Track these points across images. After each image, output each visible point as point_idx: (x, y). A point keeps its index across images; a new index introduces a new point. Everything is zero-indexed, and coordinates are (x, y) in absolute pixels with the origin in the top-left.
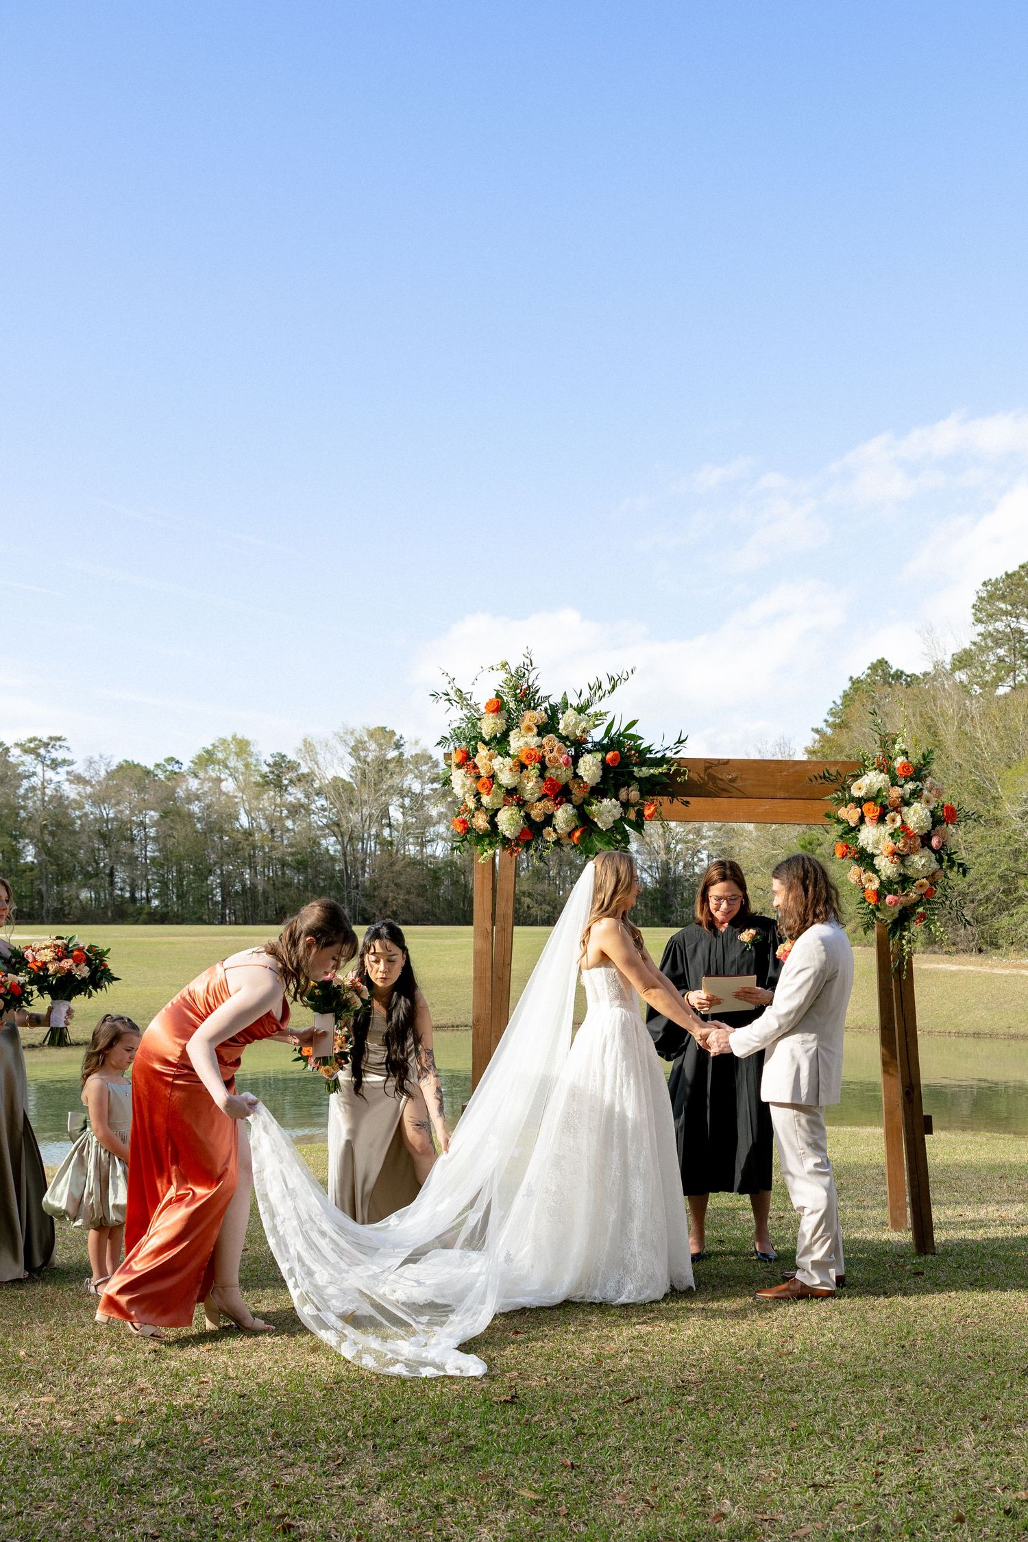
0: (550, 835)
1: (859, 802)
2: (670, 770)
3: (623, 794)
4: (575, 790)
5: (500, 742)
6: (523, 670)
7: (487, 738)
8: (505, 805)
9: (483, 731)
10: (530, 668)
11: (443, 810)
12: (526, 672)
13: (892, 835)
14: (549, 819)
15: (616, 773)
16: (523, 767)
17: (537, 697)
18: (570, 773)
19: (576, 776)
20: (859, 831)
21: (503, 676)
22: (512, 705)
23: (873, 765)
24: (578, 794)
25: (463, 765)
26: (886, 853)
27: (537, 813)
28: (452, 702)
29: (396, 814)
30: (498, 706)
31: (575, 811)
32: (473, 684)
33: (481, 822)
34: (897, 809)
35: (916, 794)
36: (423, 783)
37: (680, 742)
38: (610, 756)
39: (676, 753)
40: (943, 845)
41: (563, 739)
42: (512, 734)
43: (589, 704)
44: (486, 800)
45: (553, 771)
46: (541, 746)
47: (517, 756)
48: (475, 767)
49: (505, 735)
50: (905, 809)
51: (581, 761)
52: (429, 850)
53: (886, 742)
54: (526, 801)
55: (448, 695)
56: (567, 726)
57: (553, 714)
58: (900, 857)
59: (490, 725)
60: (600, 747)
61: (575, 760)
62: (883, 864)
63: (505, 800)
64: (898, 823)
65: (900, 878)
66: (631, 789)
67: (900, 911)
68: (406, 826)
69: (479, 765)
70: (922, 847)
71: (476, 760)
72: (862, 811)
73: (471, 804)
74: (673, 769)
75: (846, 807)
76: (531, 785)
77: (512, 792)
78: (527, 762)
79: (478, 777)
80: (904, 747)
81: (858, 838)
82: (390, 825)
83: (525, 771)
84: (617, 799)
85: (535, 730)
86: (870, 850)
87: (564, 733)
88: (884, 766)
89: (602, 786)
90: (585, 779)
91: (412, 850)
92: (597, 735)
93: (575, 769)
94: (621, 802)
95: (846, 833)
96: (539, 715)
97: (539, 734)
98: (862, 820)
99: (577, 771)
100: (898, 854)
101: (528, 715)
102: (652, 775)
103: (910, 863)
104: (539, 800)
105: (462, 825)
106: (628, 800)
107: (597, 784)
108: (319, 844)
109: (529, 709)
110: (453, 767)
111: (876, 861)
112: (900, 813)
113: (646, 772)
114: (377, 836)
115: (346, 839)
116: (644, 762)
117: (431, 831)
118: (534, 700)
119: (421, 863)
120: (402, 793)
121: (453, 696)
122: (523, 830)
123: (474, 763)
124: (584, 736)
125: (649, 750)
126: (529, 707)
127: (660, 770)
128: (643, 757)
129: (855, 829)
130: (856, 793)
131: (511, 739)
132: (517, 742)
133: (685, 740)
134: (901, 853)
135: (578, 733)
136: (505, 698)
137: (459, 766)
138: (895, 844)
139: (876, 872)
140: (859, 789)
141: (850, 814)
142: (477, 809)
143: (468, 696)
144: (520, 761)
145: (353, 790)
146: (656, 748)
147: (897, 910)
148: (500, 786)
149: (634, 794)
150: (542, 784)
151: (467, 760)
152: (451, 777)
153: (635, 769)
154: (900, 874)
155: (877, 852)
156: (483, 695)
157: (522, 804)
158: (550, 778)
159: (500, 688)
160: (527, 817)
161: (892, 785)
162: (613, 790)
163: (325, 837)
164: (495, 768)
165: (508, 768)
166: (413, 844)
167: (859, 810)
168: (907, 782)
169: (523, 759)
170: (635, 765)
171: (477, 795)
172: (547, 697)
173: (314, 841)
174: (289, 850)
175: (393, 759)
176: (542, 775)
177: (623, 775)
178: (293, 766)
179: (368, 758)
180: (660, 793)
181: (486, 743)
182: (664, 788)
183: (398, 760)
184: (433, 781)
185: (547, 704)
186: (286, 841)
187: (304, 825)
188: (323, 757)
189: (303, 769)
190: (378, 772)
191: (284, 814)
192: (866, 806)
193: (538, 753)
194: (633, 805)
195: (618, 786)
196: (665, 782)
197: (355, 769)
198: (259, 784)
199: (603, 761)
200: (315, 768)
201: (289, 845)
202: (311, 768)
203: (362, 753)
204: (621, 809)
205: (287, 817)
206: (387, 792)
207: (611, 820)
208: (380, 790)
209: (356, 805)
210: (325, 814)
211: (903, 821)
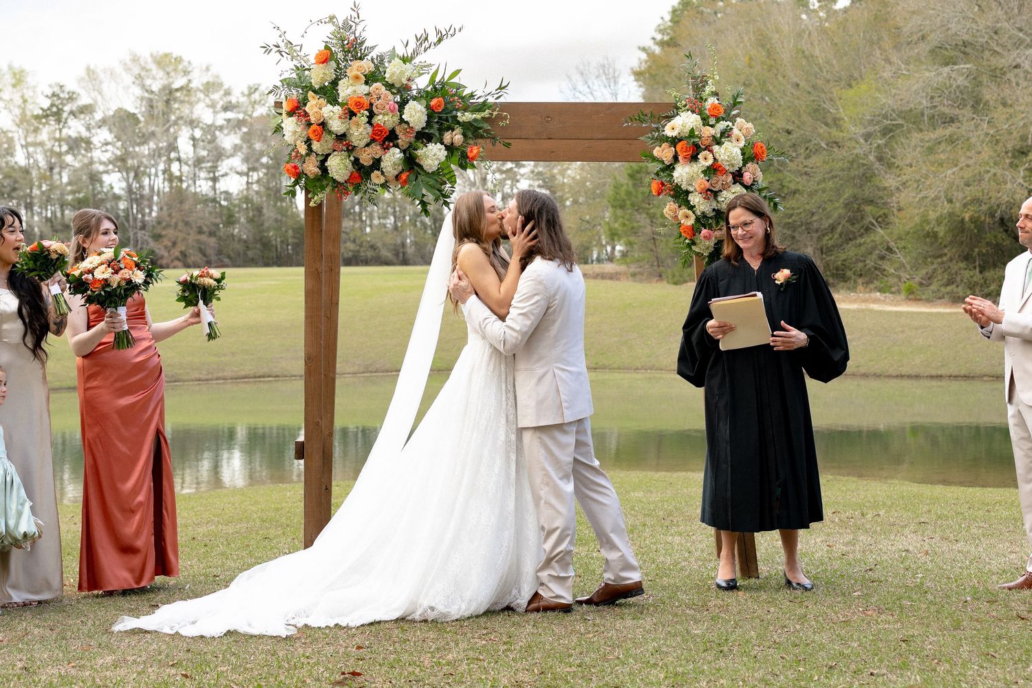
0: (376, 177)
1: (674, 141)
2: (491, 114)
3: (447, 137)
4: (402, 135)
5: (330, 90)
6: (351, 23)
7: (317, 87)
8: (334, 151)
9: (312, 81)
10: (357, 20)
11: (238, 141)
12: (353, 24)
13: (704, 172)
14: (377, 164)
15: (440, 118)
16: (352, 114)
17: (363, 48)
18: (396, 119)
19: (402, 121)
20: (674, 168)
21: (330, 28)
22: (340, 55)
23: (685, 106)
24: (403, 140)
25: (294, 113)
26: (698, 189)
27: (366, 159)
28: (283, 53)
30: (326, 57)
31: (402, 155)
32: (303, 36)
33: (311, 168)
34: (708, 148)
35: (726, 133)
36: (215, 113)
37: (501, 88)
38: (434, 102)
39: (497, 99)
40: (754, 181)
41: (389, 86)
42: (340, 82)
43: (415, 53)
44: (316, 146)
45: (380, 117)
46: (368, 94)
47: (347, 104)
48: (306, 114)
49: (335, 83)
50: (716, 148)
51: (407, 107)
52: (222, 185)
53: (699, 85)
54: (355, 147)
55: (278, 47)
56: (393, 74)
57: (380, 61)
58: (712, 193)
59: (319, 75)
60: (424, 96)
61: (402, 105)
62: (697, 200)
63: (334, 146)
64: (710, 162)
65: (714, 213)
66: (454, 133)
67: (715, 244)
68: (198, 162)
69: (310, 113)
70: (734, 183)
72: (676, 153)
73: (303, 150)
74: (495, 113)
75: (660, 146)
76: (359, 132)
77: (342, 137)
78: (355, 110)
79: (309, 124)
80: (714, 89)
81: (672, 176)
82: (179, 159)
83: (354, 118)
84: (442, 143)
85: (363, 79)
86: (684, 187)
87: (390, 81)
88: (696, 107)
89: (427, 131)
90: (411, 124)
91: (204, 187)
92: (422, 83)
93: (401, 116)
94: (445, 146)
95: (663, 170)
96: (367, 65)
98: (676, 158)
99: (403, 117)
100: (711, 191)
101: (357, 64)
102: (475, 120)
103: (723, 199)
104: (368, 145)
105: (293, 170)
106: (452, 143)
107: (423, 128)
108: (101, 182)
109: (356, 59)
110: (284, 115)
111: (690, 197)
112: (711, 151)
113: (466, 117)
114: (164, 172)
115: (132, 175)
116: (467, 108)
117: (224, 166)
118: (361, 50)
119: (214, 200)
120: (192, 123)
121: (283, 48)
122: (352, 174)
123: (305, 111)
124: (410, 83)
125: (472, 96)
126: (356, 58)
127: (483, 114)
128: (467, 103)
129: (670, 168)
130: (668, 132)
131: (339, 87)
132: (345, 90)
133: (506, 86)
134: (715, 190)
135: (404, 81)
136: (333, 49)
137: (291, 114)
138: (708, 181)
139: (691, 208)
140: (672, 129)
141: (664, 153)
142: (307, 155)
143: (298, 48)
144: (349, 109)
145: (137, 121)
146: (478, 94)
147: (711, 243)
148: (330, 132)
149: (457, 137)
150: (370, 129)
151: (297, 110)
152: (283, 125)
153: (459, 114)
154: (714, 210)
155: (691, 189)
156: (313, 46)
157: (350, 149)
158: (378, 125)
159: (328, 40)
160: (356, 162)
161: (704, 125)
162: (437, 134)
163: (107, 172)
164: (325, 115)
165: (337, 115)
166: (206, 179)
167: (674, 149)
168: (718, 120)
169: (352, 107)
170: (457, 110)
171: (308, 142)
172: (373, 48)
173: (95, 178)
174: (69, 188)
175: (181, 89)
176: (369, 122)
177: (447, 120)
178: (71, 98)
179: (155, 88)
180: (482, 137)
181: (315, 92)
182: (487, 131)
183: (186, 89)
184: (226, 109)
185: (374, 54)
186: (65, 180)
187: (86, 161)
188: (108, 87)
189: (84, 100)
190: (168, 102)
191: (65, 148)
192: (679, 146)
193: (366, 101)
194: (457, 149)
195: (442, 131)
196: (487, 126)
197: (142, 99)
198: (37, 117)
199: (428, 107)
200: (99, 98)
201: (70, 183)
202: (96, 101)
203: (148, 82)
204: (446, 153)
205: (67, 152)
206: (175, 123)
207: (437, 163)
208: (169, 121)
209: (145, 139)
210: (109, 147)
211: (715, 159)
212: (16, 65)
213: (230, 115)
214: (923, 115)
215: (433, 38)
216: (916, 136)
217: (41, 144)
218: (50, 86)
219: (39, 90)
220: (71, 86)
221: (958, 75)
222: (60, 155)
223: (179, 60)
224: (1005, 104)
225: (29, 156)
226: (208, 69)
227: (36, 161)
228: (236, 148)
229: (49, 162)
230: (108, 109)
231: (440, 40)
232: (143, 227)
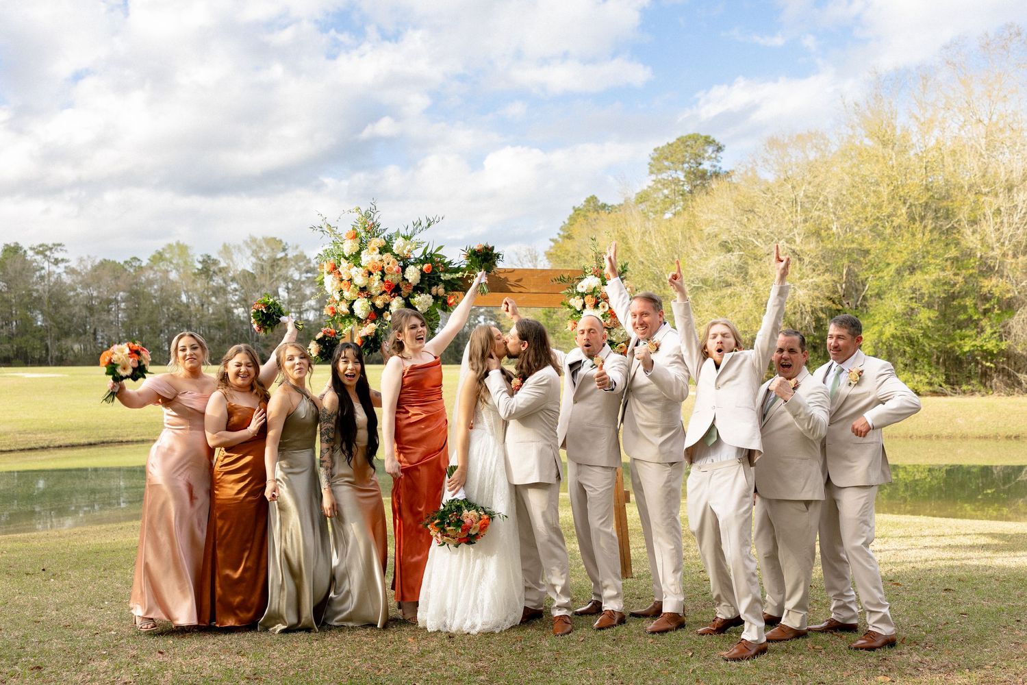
1: (583, 295)
2: (463, 275)
3: (434, 290)
4: (403, 287)
5: (355, 258)
6: (370, 213)
7: (347, 255)
8: (359, 298)
9: (344, 251)
10: (374, 211)
12: (372, 214)
14: (387, 306)
15: (429, 277)
16: (370, 273)
17: (378, 230)
18: (400, 278)
19: (404, 279)
21: (357, 216)
22: (363, 234)
23: (590, 272)
24: (405, 291)
25: (332, 272)
27: (379, 303)
28: (324, 232)
29: (283, 293)
30: (354, 235)
31: (404, 301)
33: (344, 308)
36: (301, 274)
38: (425, 266)
41: (395, 256)
42: (363, 253)
43: (413, 234)
44: (347, 294)
45: (389, 276)
46: (382, 260)
47: (367, 267)
48: (339, 273)
49: (359, 253)
51: (407, 270)
52: (305, 316)
53: (599, 258)
54: (372, 295)
55: (322, 228)
56: (398, 247)
57: (390, 239)
59: (349, 247)
60: (419, 261)
61: (404, 268)
63: (359, 294)
64: (607, 309)
66: (438, 287)
69: (342, 272)
71: (340, 270)
72: (584, 303)
73: (337, 297)
74: (465, 275)
75: (574, 298)
76: (376, 284)
77: (363, 289)
78: (372, 271)
79: (342, 280)
83: (371, 276)
84: (430, 294)
85: (378, 250)
87: (396, 252)
88: (598, 273)
89: (420, 286)
90: (410, 281)
92: (418, 253)
93: (403, 275)
94: (432, 296)
95: (575, 314)
96: (380, 241)
97: (380, 253)
98: (584, 306)
99: (405, 276)
101: (374, 240)
102: (453, 279)
103: (615, 334)
104: (381, 294)
105: (331, 310)
106: (437, 294)
107: (418, 284)
108: (233, 313)
110: (325, 274)
113: (448, 276)
116: (447, 271)
117: (306, 305)
120: (286, 279)
121: (325, 228)
122: (370, 313)
124: (409, 254)
125: (450, 263)
126: (373, 236)
127: (457, 275)
128: (447, 268)
130: (580, 289)
131: (362, 256)
132: (366, 258)
135: (405, 252)
136: (358, 230)
137: (329, 273)
140: (583, 286)
141: (577, 303)
142: (341, 300)
143: (335, 229)
144: (368, 270)
145: (255, 278)
146: (454, 262)
148: (356, 286)
149: (441, 291)
150: (382, 284)
151: (334, 269)
152: (324, 280)
153: (442, 275)
156: (345, 229)
157: (370, 297)
158: (388, 281)
159: (355, 224)
160: (373, 305)
162: (427, 288)
163: (236, 308)
164: (352, 274)
165: (360, 274)
166: (295, 312)
167: (582, 300)
169: (370, 269)
170: (441, 272)
171: (341, 291)
172: (385, 230)
173: (229, 311)
174: (213, 317)
175: (281, 258)
176: (382, 279)
177: (434, 279)
178: (215, 262)
179: (264, 258)
180: (457, 290)
181: (346, 259)
182: (460, 286)
183: (285, 259)
184: (307, 272)
185: (385, 234)
186: (211, 311)
187: (223, 301)
188: (236, 257)
189: (223, 264)
190: (272, 266)
191: (210, 293)
192: (586, 298)
193: (380, 264)
194: (440, 298)
195: (430, 286)
196: (460, 283)
197: (256, 264)
198: (195, 274)
199: (421, 270)
200: (231, 263)
201: (213, 314)
202: (228, 264)
203: (261, 254)
204: (433, 300)
205: (212, 295)
206: (277, 279)
207: (427, 307)
208: (273, 278)
209: (257, 288)
210: (237, 293)
211: (610, 308)
212: (181, 242)
213: (309, 275)
214: (714, 280)
215: (425, 224)
216: (710, 294)
217: (196, 290)
218: (202, 256)
219: (195, 258)
220: (214, 256)
221: (734, 258)
222: (208, 297)
223: (281, 241)
224: (762, 276)
225: (189, 297)
226: (297, 247)
227: (193, 300)
228: (313, 294)
229: (201, 301)
230: (237, 270)
231: (429, 225)
232: (257, 341)
